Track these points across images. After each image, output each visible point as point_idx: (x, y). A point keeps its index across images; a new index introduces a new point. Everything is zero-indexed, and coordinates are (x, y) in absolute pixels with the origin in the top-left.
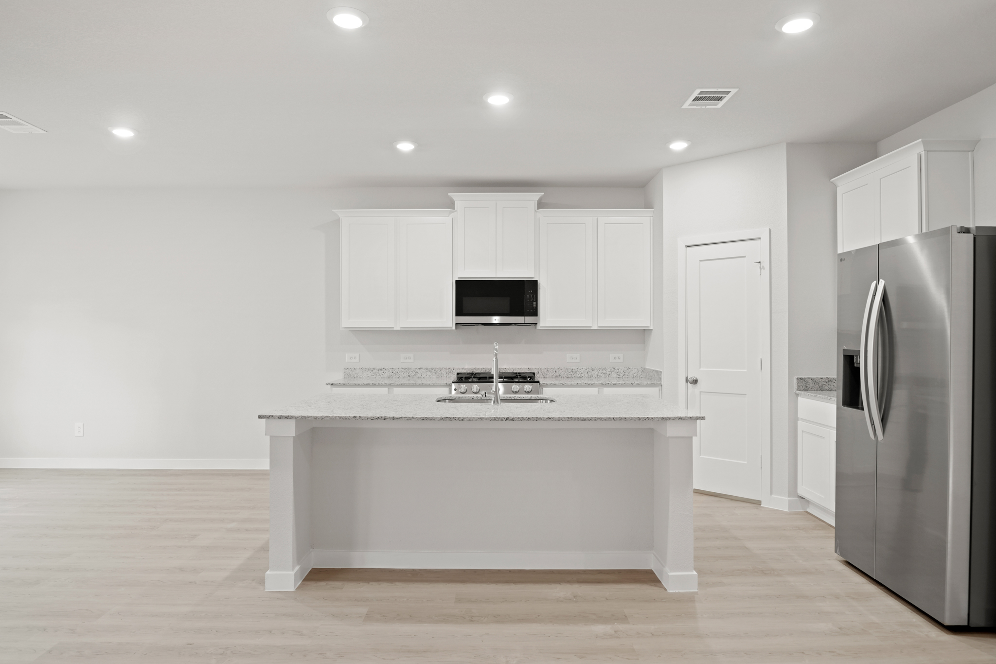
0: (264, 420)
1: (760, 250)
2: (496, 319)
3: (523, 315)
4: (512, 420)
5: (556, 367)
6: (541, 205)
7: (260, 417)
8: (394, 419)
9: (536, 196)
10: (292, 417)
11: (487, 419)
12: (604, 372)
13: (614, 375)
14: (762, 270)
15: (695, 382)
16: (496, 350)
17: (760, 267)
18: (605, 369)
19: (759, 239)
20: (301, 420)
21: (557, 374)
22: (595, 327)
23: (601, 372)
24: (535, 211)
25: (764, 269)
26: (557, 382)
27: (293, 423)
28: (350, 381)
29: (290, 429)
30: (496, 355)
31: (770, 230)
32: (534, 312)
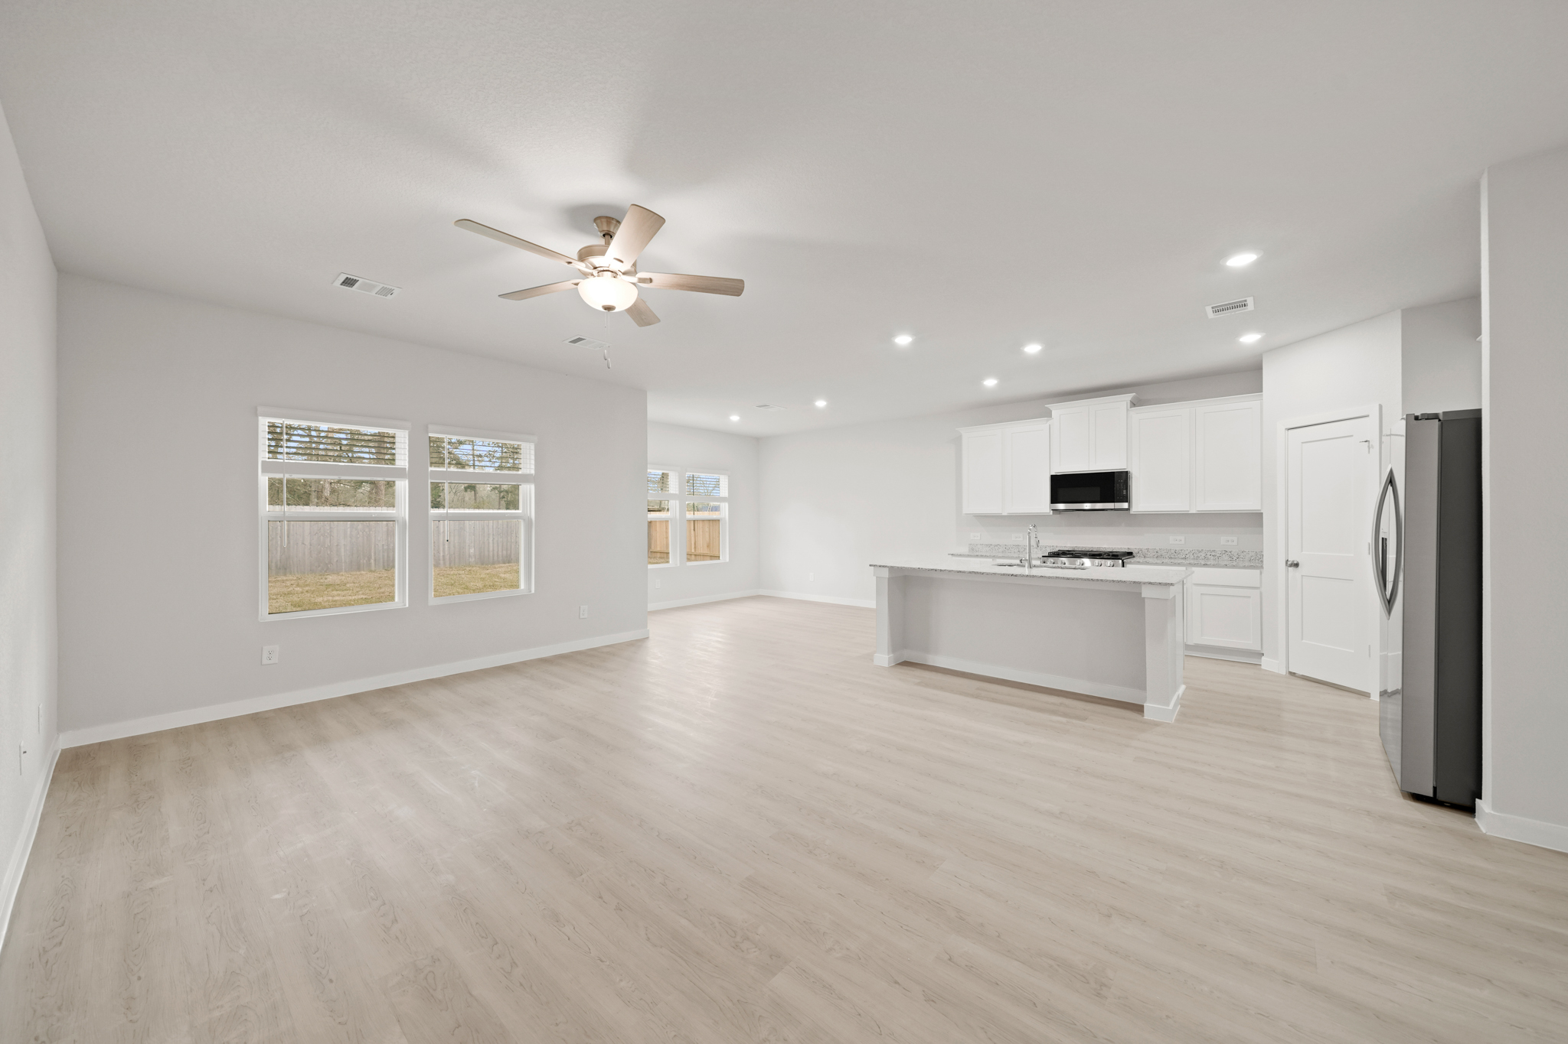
0: (873, 567)
1: (1369, 428)
2: (1087, 506)
3: (1114, 502)
4: (1016, 576)
5: (1158, 548)
6: (1133, 404)
7: (870, 565)
8: (941, 570)
9: (1129, 397)
10: (886, 566)
11: (999, 574)
12: (1213, 554)
13: (1226, 557)
14: (1371, 449)
15: (1297, 565)
16: (1030, 530)
17: (1369, 446)
18: (1214, 551)
19: (1368, 416)
20: (892, 569)
21: (1159, 554)
22: (1193, 511)
23: (1209, 554)
24: (1127, 410)
25: (1373, 447)
26: (1158, 561)
27: (887, 569)
28: (974, 553)
29: (885, 573)
30: (1029, 533)
31: (1381, 407)
32: (1126, 498)
